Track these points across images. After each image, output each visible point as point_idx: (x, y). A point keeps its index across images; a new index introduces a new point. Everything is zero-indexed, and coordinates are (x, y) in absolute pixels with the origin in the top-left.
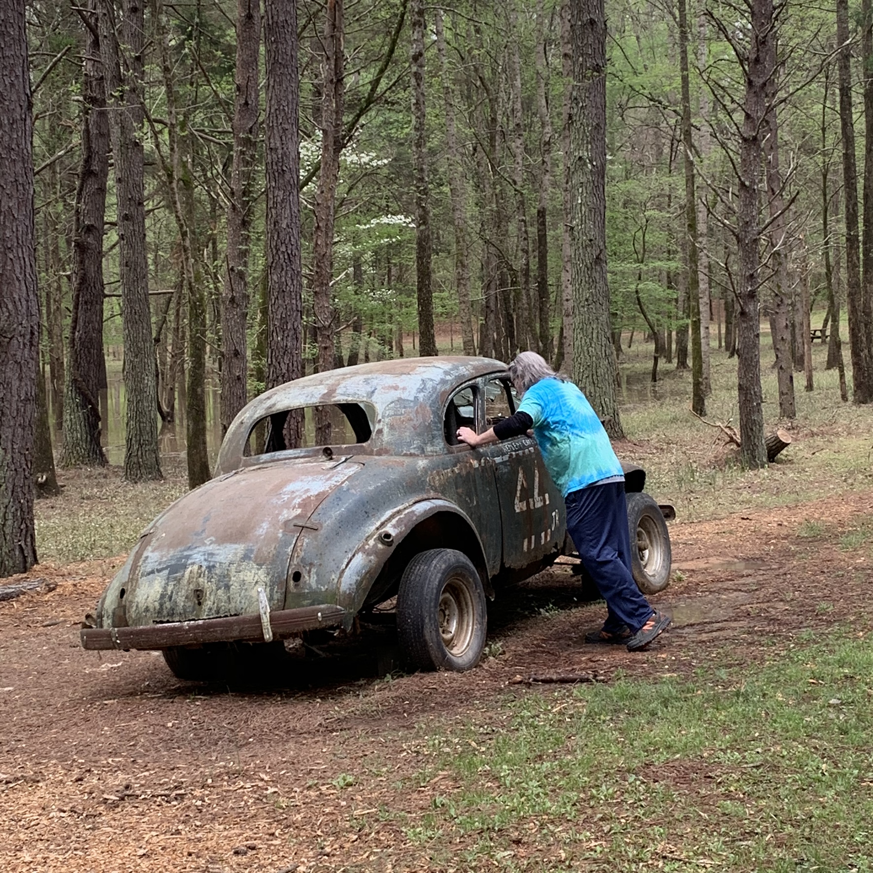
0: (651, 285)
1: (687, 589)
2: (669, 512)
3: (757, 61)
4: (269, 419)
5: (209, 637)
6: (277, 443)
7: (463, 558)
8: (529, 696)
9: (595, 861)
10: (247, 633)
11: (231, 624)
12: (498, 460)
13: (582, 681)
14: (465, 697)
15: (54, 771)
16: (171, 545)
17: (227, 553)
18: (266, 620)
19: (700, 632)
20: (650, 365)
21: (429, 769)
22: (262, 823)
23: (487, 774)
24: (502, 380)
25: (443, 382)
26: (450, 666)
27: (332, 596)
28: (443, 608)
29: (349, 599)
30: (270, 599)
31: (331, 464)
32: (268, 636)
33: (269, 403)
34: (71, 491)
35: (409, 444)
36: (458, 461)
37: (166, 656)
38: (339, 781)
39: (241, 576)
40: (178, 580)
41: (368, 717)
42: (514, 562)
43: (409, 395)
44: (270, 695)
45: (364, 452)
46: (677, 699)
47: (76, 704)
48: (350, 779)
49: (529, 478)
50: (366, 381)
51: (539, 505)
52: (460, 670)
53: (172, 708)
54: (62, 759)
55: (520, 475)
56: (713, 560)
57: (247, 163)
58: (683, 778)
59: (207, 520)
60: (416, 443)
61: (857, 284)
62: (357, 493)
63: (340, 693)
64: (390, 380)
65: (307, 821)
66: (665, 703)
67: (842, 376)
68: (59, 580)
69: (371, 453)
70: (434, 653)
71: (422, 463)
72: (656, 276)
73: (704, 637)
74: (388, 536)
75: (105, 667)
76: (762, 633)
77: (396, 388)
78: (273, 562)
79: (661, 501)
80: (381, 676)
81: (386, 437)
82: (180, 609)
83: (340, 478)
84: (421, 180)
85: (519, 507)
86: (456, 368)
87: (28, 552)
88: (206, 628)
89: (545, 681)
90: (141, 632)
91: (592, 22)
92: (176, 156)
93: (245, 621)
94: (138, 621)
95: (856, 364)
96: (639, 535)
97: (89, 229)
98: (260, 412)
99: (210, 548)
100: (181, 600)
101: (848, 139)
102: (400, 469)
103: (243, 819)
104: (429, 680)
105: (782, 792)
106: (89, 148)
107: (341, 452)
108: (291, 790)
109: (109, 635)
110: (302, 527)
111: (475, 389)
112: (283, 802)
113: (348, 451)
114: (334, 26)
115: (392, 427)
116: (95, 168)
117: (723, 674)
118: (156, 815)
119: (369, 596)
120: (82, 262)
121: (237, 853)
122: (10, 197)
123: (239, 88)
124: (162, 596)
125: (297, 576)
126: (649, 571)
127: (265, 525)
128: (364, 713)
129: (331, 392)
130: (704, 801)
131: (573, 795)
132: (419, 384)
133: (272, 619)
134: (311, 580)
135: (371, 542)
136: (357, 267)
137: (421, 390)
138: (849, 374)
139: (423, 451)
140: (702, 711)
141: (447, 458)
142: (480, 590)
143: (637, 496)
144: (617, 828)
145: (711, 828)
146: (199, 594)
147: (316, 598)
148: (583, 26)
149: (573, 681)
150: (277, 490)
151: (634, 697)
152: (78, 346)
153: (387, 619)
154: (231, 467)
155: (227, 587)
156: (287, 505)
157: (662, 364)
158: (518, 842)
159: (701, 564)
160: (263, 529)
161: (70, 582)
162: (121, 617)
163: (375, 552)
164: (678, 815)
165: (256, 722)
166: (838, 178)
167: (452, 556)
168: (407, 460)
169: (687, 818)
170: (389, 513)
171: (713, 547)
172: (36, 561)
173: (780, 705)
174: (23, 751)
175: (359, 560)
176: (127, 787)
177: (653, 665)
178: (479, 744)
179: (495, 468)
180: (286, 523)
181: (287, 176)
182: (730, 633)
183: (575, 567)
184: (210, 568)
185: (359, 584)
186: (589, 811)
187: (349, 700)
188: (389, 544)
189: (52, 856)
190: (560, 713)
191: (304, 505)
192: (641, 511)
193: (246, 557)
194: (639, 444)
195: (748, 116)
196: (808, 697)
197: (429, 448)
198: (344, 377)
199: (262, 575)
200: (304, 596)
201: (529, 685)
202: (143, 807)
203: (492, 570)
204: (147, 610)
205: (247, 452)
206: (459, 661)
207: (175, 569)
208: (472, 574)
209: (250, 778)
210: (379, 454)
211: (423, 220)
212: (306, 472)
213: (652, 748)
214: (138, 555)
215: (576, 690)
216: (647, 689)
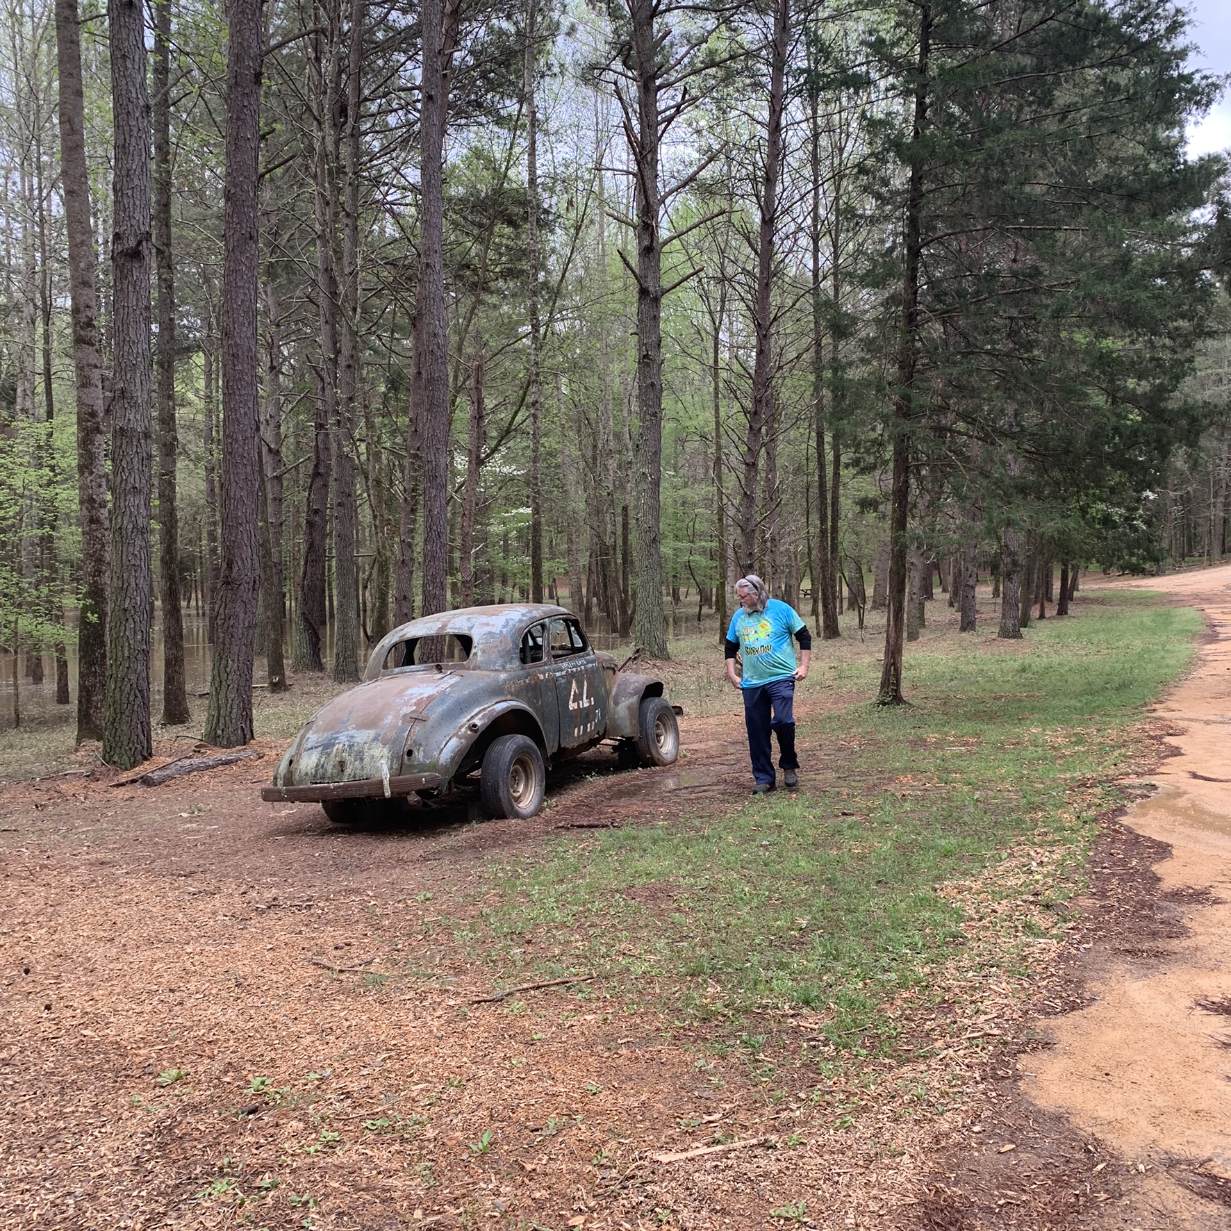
0: (697, 558)
1: (689, 763)
2: (679, 711)
3: (756, 413)
4: (403, 645)
5: (348, 794)
6: (409, 661)
7: (528, 741)
8: (566, 836)
9: (577, 956)
10: (373, 792)
11: (362, 785)
12: (558, 674)
13: (603, 826)
14: (523, 836)
15: (230, 886)
16: (325, 730)
17: (363, 736)
18: (386, 783)
19: (691, 793)
20: (697, 610)
21: (485, 888)
22: (361, 926)
23: (522, 892)
24: (565, 620)
25: (521, 621)
26: (517, 815)
27: (434, 767)
28: (515, 777)
29: (446, 768)
30: (391, 768)
31: (440, 676)
32: (388, 794)
33: (402, 633)
34: (296, 688)
35: (495, 663)
36: (529, 675)
37: (324, 807)
38: (421, 898)
39: (372, 752)
40: (329, 755)
41: (455, 851)
42: (569, 744)
43: (496, 630)
44: (391, 834)
45: (463, 667)
46: (663, 840)
47: (258, 838)
48: (429, 895)
49: (580, 687)
50: (468, 619)
51: (586, 705)
52: (524, 818)
53: (321, 843)
54: (237, 878)
55: (574, 685)
56: (710, 743)
57: (416, 470)
58: (653, 896)
59: (351, 713)
60: (500, 662)
61: (826, 560)
62: (455, 696)
63: (439, 834)
64: (484, 619)
65: (392, 925)
66: (655, 842)
67: (817, 621)
68: (267, 751)
69: (468, 669)
70: (506, 806)
71: (503, 676)
72: (703, 552)
73: (693, 796)
74: (475, 726)
75: (284, 813)
76: (731, 794)
77: (488, 625)
78: (394, 743)
79: (672, 703)
80: (468, 821)
81: (479, 658)
82: (329, 774)
83: (445, 686)
84: (536, 484)
85: (572, 706)
86: (530, 612)
87: (247, 731)
88: (346, 788)
89: (579, 827)
90: (301, 790)
91: (653, 384)
92: (371, 464)
93: (371, 784)
94: (300, 782)
95: (825, 613)
96: (657, 726)
97: (316, 512)
98: (396, 639)
99: (351, 733)
100: (330, 769)
101: (822, 466)
102: (488, 680)
103: (349, 923)
104: (501, 825)
105: (715, 907)
106: (318, 457)
107: (448, 669)
108: (387, 903)
109: (279, 792)
110: (416, 719)
111: (543, 626)
112: (378, 911)
113: (453, 667)
114: (478, 382)
115: (484, 651)
116: (322, 470)
117: (697, 822)
118: (288, 920)
119: (460, 766)
120: (311, 533)
121: (336, 948)
122: (242, 489)
123: (411, 420)
124: (317, 765)
125: (410, 753)
126: (663, 751)
127: (390, 717)
128: (452, 848)
129: (444, 626)
130: (661, 914)
131: (575, 908)
132: (503, 622)
133: (391, 782)
134: (419, 755)
135: (463, 730)
136: (506, 541)
137: (505, 627)
138: (821, 618)
139: (504, 667)
140: (677, 847)
141: (521, 673)
142: (541, 763)
143: (657, 700)
144: (598, 931)
145: (660, 933)
146: (342, 764)
147: (423, 768)
148: (647, 387)
149: (597, 826)
150: (401, 693)
151: (634, 838)
152: (306, 590)
153: (476, 782)
154: (374, 677)
155: (362, 760)
156: (406, 703)
157: (705, 610)
158: (529, 942)
159: (702, 746)
160: (389, 720)
161: (274, 752)
162: (289, 780)
163: (465, 736)
164: (641, 923)
165: (377, 853)
166: (814, 491)
167: (521, 739)
168: (492, 674)
169: (647, 926)
170: (477, 710)
171: (712, 734)
172: (253, 737)
173: (729, 845)
174: (212, 871)
175: (454, 742)
176: (275, 899)
177: (653, 816)
178: (524, 871)
179: (556, 680)
180: (405, 716)
181: (439, 480)
182: (711, 794)
183: (614, 747)
184: (351, 746)
185: (453, 759)
186: (583, 920)
187: (443, 838)
188: (476, 731)
189: (207, 948)
190: (583, 849)
191: (418, 704)
192: (658, 710)
193: (375, 739)
194: (679, 663)
195: (749, 449)
196: (747, 840)
197: (508, 666)
198: (454, 616)
199: (386, 752)
200: (415, 767)
201: (568, 829)
202: (281, 914)
203: (551, 748)
204: (306, 774)
205: (385, 667)
206: (524, 812)
207: (327, 746)
208: (535, 752)
209: (361, 894)
210: (474, 669)
211: (536, 511)
212: (422, 681)
213: (637, 875)
214: (303, 736)
215: (598, 833)
216: (644, 833)
